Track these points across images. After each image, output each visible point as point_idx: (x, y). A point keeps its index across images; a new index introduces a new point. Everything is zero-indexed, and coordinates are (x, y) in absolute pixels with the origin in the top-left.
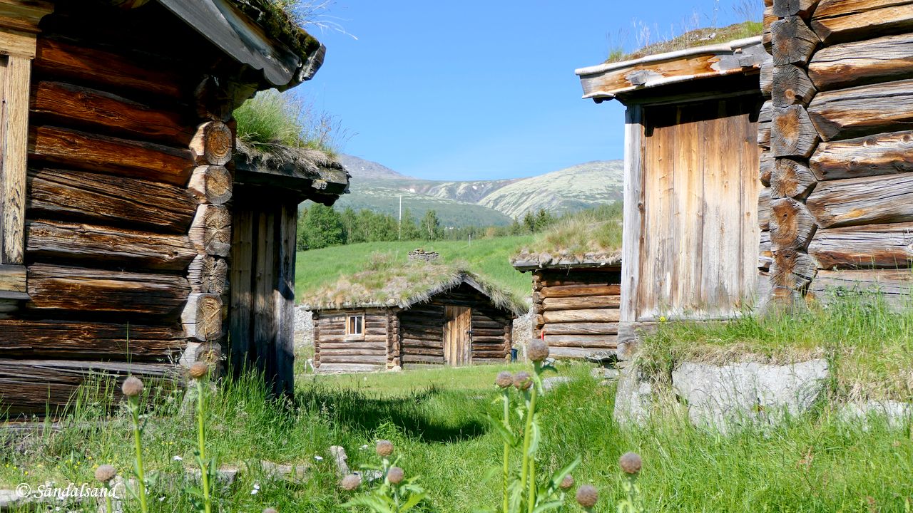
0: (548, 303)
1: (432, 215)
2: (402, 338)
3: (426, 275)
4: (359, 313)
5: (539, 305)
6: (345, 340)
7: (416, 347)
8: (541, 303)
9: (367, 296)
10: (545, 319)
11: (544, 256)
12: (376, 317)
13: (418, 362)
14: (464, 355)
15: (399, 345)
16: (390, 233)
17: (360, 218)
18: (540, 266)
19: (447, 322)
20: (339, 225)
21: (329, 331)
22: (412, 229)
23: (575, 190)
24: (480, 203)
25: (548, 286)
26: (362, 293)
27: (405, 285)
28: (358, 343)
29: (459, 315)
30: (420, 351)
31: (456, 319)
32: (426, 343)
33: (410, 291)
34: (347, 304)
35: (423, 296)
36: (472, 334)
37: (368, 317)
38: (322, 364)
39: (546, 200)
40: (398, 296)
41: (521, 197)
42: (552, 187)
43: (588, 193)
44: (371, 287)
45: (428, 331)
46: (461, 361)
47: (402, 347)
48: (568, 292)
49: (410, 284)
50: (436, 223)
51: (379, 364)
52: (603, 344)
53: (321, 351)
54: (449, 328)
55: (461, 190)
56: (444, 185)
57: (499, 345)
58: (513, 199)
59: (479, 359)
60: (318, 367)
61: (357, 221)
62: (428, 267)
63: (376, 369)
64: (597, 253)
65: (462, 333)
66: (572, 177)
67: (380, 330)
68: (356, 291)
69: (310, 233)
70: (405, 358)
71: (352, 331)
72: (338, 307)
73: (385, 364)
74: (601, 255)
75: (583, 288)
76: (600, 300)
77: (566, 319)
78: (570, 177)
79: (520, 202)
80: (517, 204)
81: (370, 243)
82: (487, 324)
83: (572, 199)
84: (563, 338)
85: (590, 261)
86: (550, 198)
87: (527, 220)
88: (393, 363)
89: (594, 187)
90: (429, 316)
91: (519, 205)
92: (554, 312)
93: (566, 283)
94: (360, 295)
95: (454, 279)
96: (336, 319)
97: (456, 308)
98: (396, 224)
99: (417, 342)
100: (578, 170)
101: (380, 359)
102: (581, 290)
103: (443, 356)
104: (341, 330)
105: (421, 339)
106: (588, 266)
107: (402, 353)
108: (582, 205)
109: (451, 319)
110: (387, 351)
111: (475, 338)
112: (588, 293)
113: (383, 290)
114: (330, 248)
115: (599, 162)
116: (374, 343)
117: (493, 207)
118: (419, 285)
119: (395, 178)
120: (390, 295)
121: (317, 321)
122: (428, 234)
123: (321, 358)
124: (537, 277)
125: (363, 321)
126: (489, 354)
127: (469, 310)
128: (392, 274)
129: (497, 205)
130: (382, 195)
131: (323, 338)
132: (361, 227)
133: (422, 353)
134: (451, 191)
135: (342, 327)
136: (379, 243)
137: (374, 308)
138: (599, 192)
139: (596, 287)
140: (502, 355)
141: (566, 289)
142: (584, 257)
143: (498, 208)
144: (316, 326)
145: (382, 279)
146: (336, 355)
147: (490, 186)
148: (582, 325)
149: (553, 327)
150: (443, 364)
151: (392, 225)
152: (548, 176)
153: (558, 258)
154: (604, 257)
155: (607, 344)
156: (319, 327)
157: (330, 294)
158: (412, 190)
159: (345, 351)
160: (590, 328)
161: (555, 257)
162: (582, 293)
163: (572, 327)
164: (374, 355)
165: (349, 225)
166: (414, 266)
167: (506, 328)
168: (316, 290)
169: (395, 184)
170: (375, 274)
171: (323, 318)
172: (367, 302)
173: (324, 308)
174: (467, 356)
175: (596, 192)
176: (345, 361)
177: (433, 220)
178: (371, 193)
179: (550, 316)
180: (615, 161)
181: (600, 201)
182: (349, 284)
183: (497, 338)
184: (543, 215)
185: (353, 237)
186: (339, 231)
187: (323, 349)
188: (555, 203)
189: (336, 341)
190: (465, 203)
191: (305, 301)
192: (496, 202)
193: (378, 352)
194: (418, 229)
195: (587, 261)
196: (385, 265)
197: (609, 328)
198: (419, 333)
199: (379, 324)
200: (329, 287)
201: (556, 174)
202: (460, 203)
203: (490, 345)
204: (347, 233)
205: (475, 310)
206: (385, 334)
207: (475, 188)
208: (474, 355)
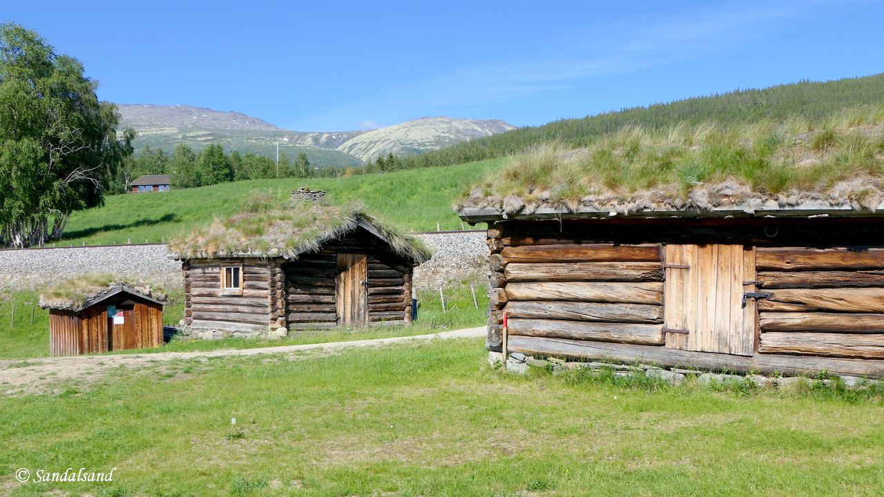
0: (513, 271)
1: (303, 157)
2: (288, 293)
3: (315, 219)
4: (236, 264)
5: (501, 275)
6: (220, 294)
7: (304, 303)
8: (502, 271)
9: (244, 244)
10: (508, 295)
11: (512, 201)
12: (257, 269)
13: (308, 321)
14: (359, 309)
15: (284, 303)
16: (269, 172)
17: (244, 160)
18: (505, 216)
19: (340, 273)
20: (227, 166)
21: (202, 283)
22: (287, 168)
23: (411, 139)
24: (337, 150)
25: (512, 246)
26: (238, 241)
27: (290, 231)
28: (236, 299)
29: (353, 264)
30: (308, 308)
31: (350, 269)
32: (316, 298)
33: (297, 239)
34: (221, 254)
35: (312, 244)
36: (368, 285)
37: (247, 269)
38: (194, 321)
39: (388, 147)
40: (282, 245)
41: (369, 144)
42: (393, 137)
43: (420, 141)
44: (251, 233)
45: (319, 284)
46: (356, 316)
47: (288, 304)
48: (546, 256)
49: (296, 229)
50: (307, 163)
51: (262, 324)
52: (605, 336)
53: (193, 306)
54: (343, 279)
55: (323, 139)
56: (311, 135)
57: (398, 296)
58: (364, 146)
59: (376, 313)
60: (189, 324)
61: (242, 162)
62: (315, 209)
63: (256, 329)
64: (602, 197)
65: (357, 284)
66: (408, 129)
67: (261, 284)
68: (232, 238)
69: (203, 172)
70: (292, 317)
71: (229, 285)
72: (211, 256)
73: (268, 324)
74: (609, 200)
75: (573, 250)
76: (602, 269)
77: (542, 296)
78: (407, 129)
79: (369, 147)
80: (366, 150)
81: (253, 180)
82: (384, 274)
83: (408, 146)
84: (539, 323)
85: (589, 210)
86: (391, 145)
87: (378, 161)
88: (277, 324)
89: (424, 137)
90: (320, 266)
91: (368, 151)
92: (523, 285)
93: (542, 240)
94: (236, 242)
95: (348, 223)
96: (210, 270)
97: (350, 256)
98: (274, 164)
99: (306, 297)
100: (412, 124)
101: (261, 318)
102: (568, 252)
103: (335, 312)
104: (215, 283)
105: (310, 294)
106: (585, 217)
107: (288, 312)
108: (415, 150)
109: (344, 269)
110: (269, 309)
111: (371, 290)
112: (581, 257)
113: (265, 238)
114: (220, 186)
115: (428, 118)
116: (255, 300)
117: (348, 152)
118: (307, 231)
119: (273, 129)
120: (272, 244)
121: (188, 272)
122: (300, 172)
123: (193, 314)
124: (496, 233)
125: (241, 273)
126: (388, 307)
127: (365, 258)
128: (274, 217)
129: (351, 150)
130: (263, 143)
131: (195, 291)
132: (245, 167)
133: (311, 310)
134: (316, 140)
135: (216, 279)
136: (260, 180)
137: (254, 258)
138: (429, 140)
139: (593, 248)
140: (401, 307)
141: (544, 250)
142: (580, 202)
143: (352, 153)
144: (187, 277)
145: (262, 224)
146: (210, 311)
147: (345, 136)
148: (570, 306)
149: (523, 308)
150: (336, 321)
151: (271, 166)
152: (390, 128)
153: (534, 205)
154: (615, 203)
155: (615, 336)
156: (190, 279)
157: (201, 241)
158: (286, 139)
159: (220, 307)
160: (585, 312)
161: (530, 202)
162: (570, 256)
163: (554, 309)
164: (254, 313)
165: (235, 165)
166: (300, 208)
167: (406, 277)
168: (185, 236)
169: (272, 135)
170: (255, 217)
171: (195, 268)
172: (245, 251)
173: (194, 257)
174: (362, 311)
175: (426, 140)
176: (220, 318)
177: (304, 162)
178: (254, 141)
179: (516, 290)
180: (440, 117)
181: (428, 148)
182: (224, 229)
183: (396, 288)
184: (391, 157)
185: (239, 175)
186: (227, 171)
187: (194, 303)
188: (395, 149)
189: (210, 295)
190: (327, 149)
191: (173, 248)
192: (351, 148)
193: (259, 310)
194: (292, 167)
195: (583, 209)
196: (266, 207)
197: (619, 312)
198: (307, 287)
199: (259, 277)
200: (200, 232)
201: (396, 127)
202: (323, 149)
203: (389, 297)
204: (234, 173)
205: (372, 257)
206: (267, 289)
207: (334, 137)
208: (371, 309)
